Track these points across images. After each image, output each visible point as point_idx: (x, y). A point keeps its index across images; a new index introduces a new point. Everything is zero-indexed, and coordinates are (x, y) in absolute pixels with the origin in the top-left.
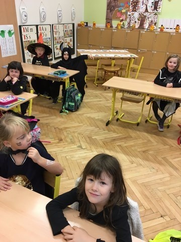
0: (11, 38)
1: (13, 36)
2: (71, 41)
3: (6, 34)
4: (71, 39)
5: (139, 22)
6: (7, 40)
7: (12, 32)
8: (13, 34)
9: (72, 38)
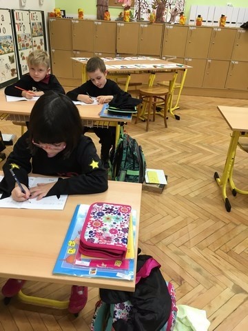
2: (41, 43)
4: (41, 40)
5: (155, 11)
9: (42, 37)
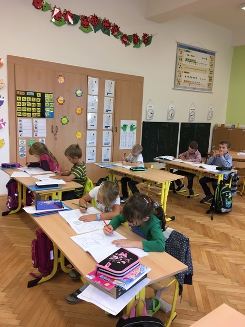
0: (132, 132)
1: (135, 131)
3: (128, 129)
6: (128, 134)
7: (134, 127)
8: (134, 129)
